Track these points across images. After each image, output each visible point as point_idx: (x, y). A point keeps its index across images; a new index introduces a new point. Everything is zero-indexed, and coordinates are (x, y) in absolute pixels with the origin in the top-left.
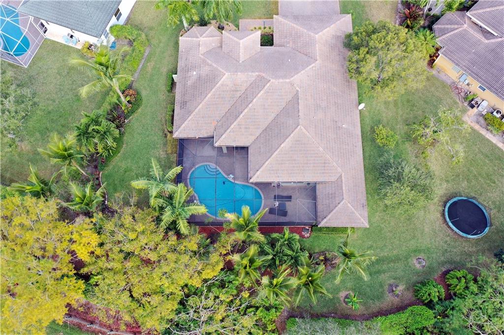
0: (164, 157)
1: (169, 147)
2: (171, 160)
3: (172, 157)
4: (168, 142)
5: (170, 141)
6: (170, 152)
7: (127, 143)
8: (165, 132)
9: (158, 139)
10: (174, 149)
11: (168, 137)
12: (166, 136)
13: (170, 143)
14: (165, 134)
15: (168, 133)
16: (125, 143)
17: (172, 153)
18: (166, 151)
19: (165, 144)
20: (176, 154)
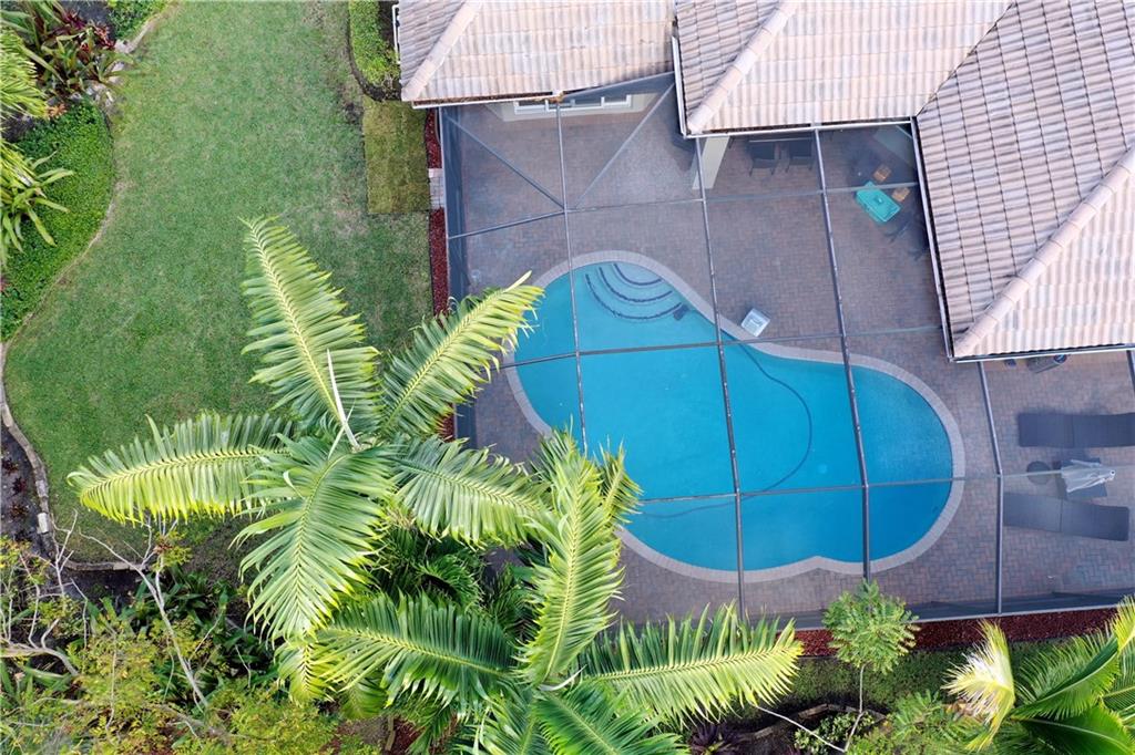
0: (357, 239)
1: (381, 180)
2: (398, 248)
3: (401, 235)
4: (372, 148)
5: (381, 141)
6: (385, 203)
7: (137, 173)
8: (349, 98)
9: (312, 138)
10: (411, 187)
11: (366, 121)
12: (353, 117)
13: (382, 155)
14: (350, 107)
15: (367, 102)
16: (124, 170)
17: (398, 212)
18: (364, 201)
19: (356, 163)
20: (422, 212)
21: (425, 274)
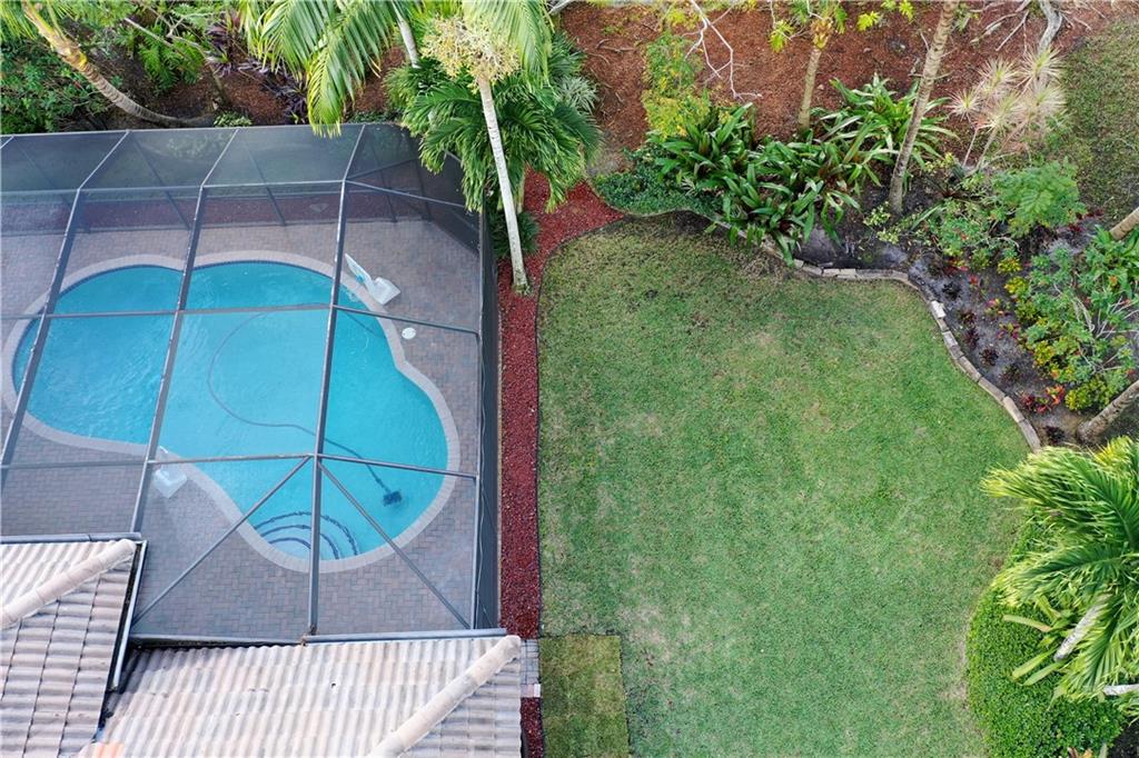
0: (632, 603)
1: (603, 682)
3: (577, 606)
6: (597, 649)
13: (603, 720)
18: (625, 654)
19: (639, 712)
20: (549, 635)
21: (547, 554)
